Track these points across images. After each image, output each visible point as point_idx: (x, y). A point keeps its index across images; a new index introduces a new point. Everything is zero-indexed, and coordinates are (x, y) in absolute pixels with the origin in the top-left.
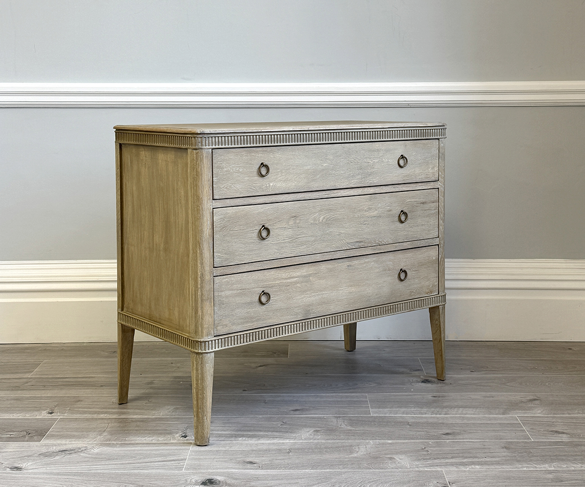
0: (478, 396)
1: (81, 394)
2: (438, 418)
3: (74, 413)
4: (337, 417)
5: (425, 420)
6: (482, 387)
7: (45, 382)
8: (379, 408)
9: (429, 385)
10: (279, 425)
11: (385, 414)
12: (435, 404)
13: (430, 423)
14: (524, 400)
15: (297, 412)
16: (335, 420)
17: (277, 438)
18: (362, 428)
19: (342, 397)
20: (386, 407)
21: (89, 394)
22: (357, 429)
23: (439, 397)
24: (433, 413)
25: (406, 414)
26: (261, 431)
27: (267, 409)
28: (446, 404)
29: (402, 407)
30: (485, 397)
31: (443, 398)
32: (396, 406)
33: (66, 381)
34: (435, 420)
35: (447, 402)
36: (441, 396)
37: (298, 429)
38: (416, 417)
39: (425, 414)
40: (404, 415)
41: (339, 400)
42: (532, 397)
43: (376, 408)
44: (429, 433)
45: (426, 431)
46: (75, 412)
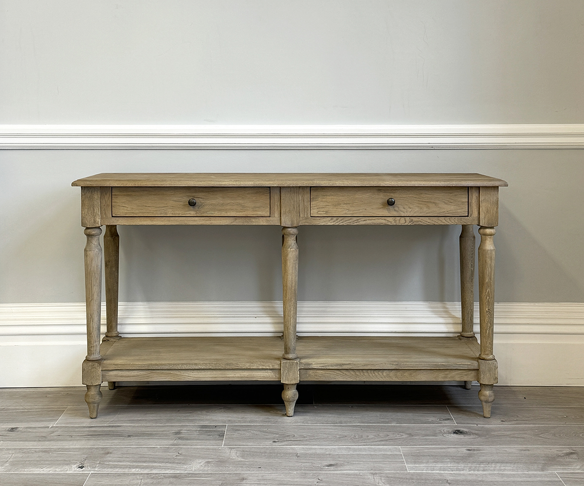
0: (513, 449)
1: (109, 445)
2: (476, 475)
3: (105, 468)
4: (373, 474)
5: (464, 478)
6: (516, 439)
7: (71, 431)
8: (415, 463)
9: (462, 436)
11: (423, 471)
12: (471, 459)
13: (469, 481)
14: (560, 453)
15: (332, 468)
16: (371, 477)
19: (375, 450)
20: (422, 463)
21: (117, 445)
24: (470, 469)
27: (300, 464)
28: (482, 459)
29: (438, 462)
30: (521, 450)
31: (478, 452)
32: (432, 461)
33: (92, 431)
35: (483, 456)
36: (475, 449)
38: (454, 474)
40: (441, 472)
41: (372, 453)
42: (568, 451)
46: (105, 466)
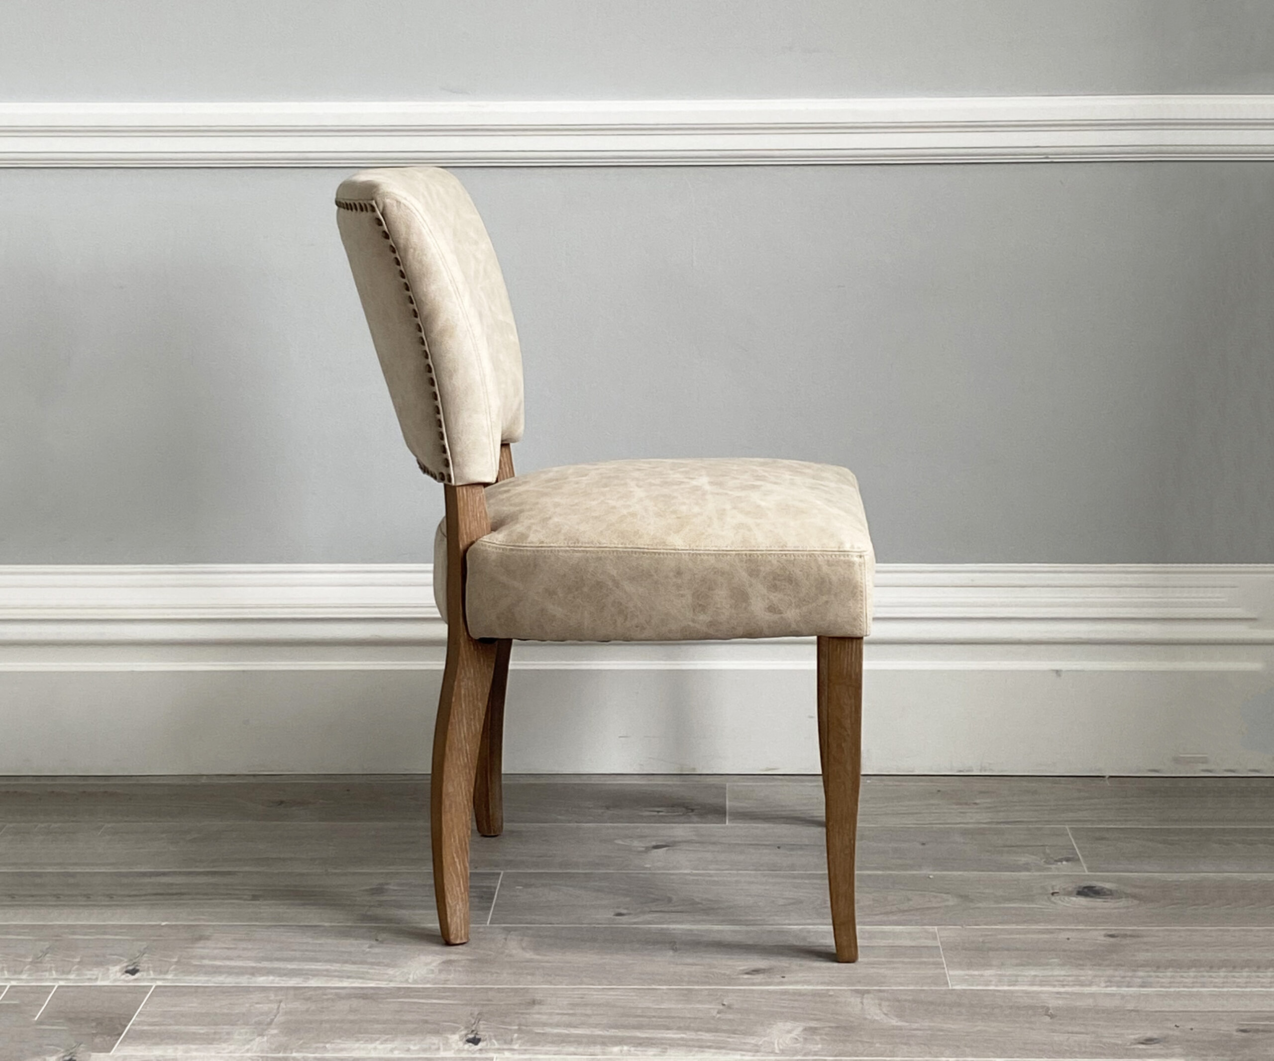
2: (1123, 997)
3: (191, 974)
4: (862, 993)
5: (1090, 1002)
8: (970, 966)
9: (1098, 903)
10: (714, 1013)
11: (987, 985)
12: (1115, 956)
13: (1103, 1011)
15: (759, 978)
16: (855, 1000)
17: (709, 1047)
18: (926, 1024)
20: (988, 965)
22: (915, 1026)
23: (1125, 936)
24: (1110, 982)
25: (1041, 985)
26: (668, 1028)
27: (680, 967)
28: (1142, 956)
29: (1029, 964)
31: (1135, 940)
32: (1014, 961)
34: (1117, 1002)
35: (1147, 951)
36: (1129, 933)
37: (762, 1024)
38: (1067, 993)
39: (1090, 985)
40: (1035, 988)
43: (960, 965)
44: (1104, 1040)
45: (1093, 1032)
46: (192, 969)
